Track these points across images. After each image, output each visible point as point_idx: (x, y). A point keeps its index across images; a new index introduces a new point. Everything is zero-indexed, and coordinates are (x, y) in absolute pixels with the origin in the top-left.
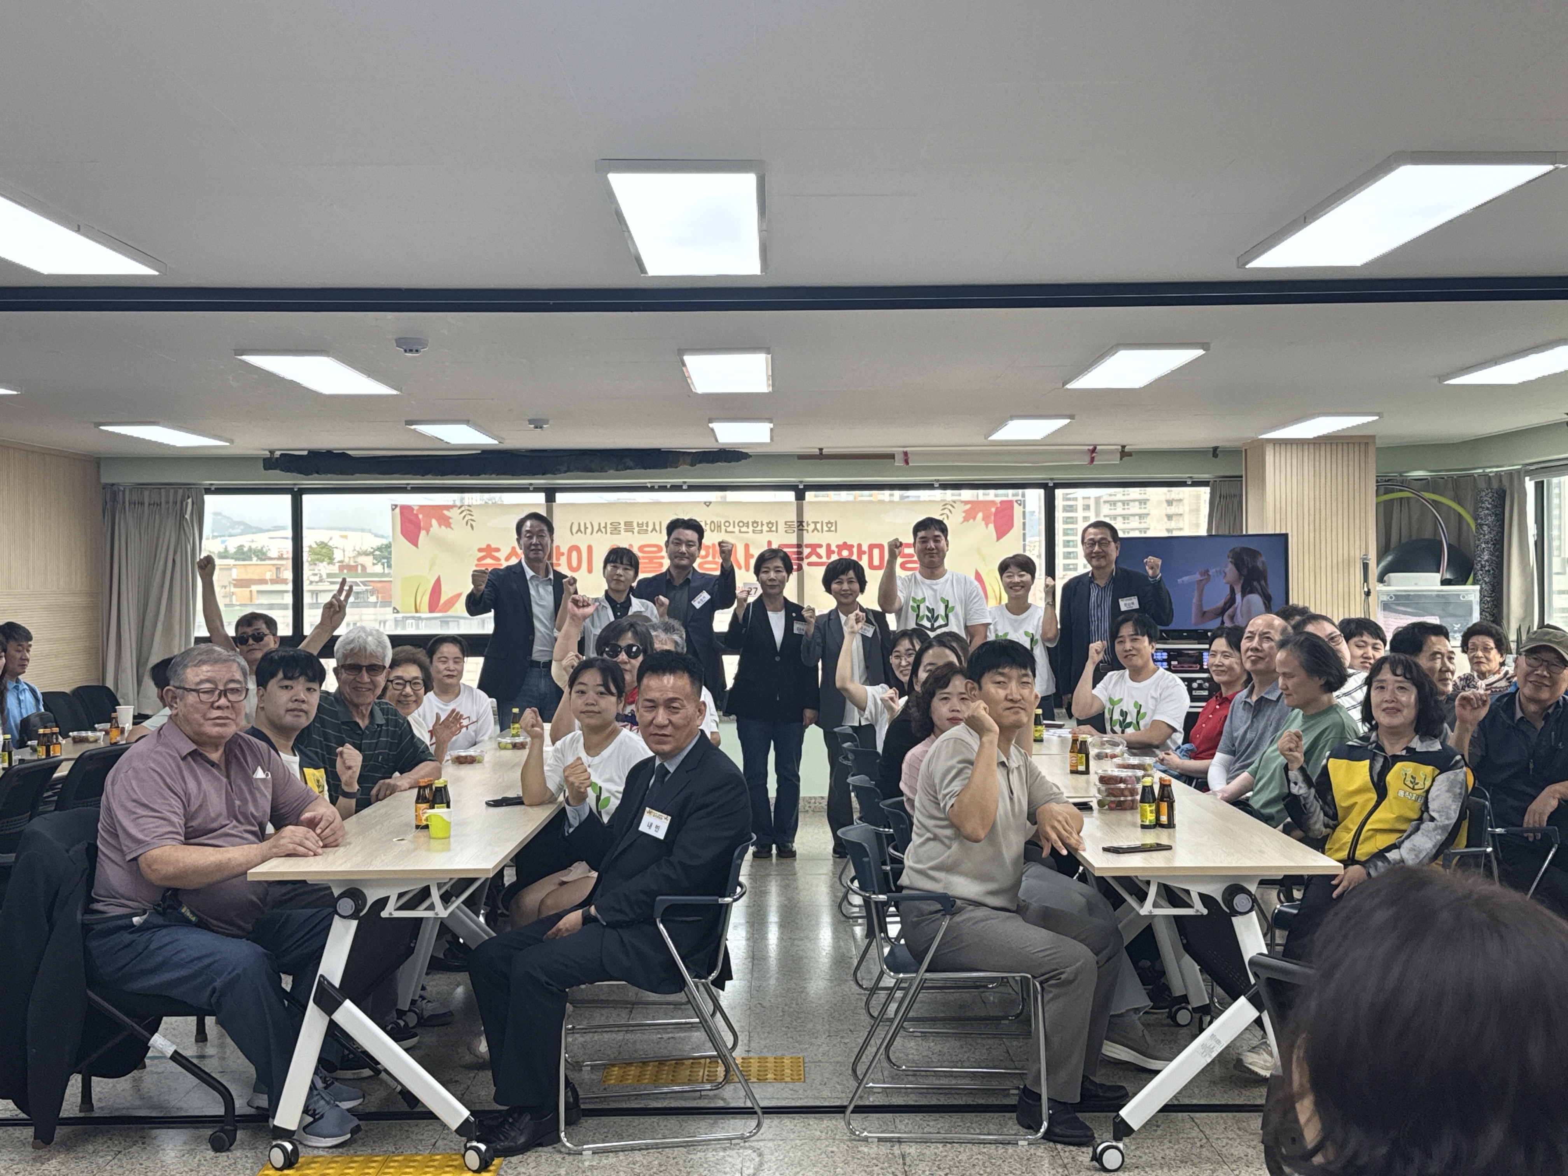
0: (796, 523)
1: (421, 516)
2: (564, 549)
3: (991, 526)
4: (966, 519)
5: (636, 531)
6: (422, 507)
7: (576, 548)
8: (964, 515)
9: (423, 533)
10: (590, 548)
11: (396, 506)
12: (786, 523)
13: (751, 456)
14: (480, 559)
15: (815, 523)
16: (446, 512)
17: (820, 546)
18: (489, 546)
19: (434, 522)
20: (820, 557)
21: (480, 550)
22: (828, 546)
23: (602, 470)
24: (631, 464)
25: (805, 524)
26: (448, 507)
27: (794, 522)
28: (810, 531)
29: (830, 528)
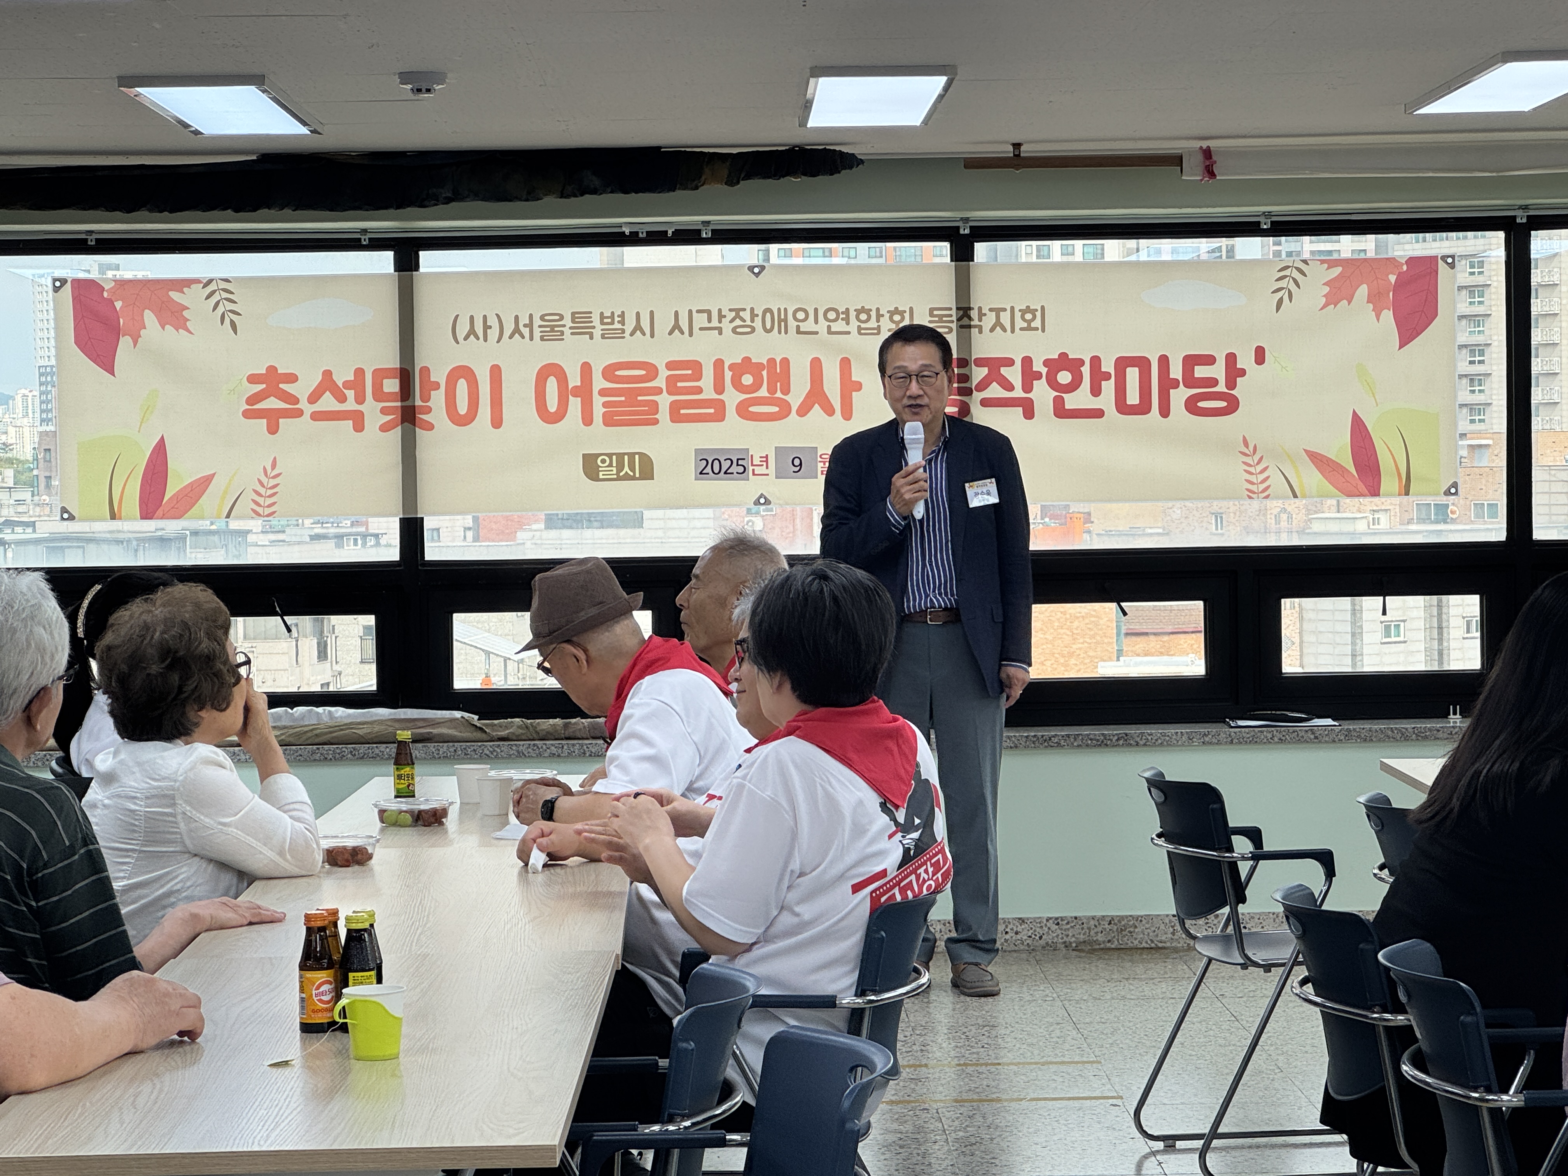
0: (954, 312)
1: (118, 305)
2: (439, 376)
3: (1388, 316)
4: (1332, 300)
5: (597, 333)
6: (122, 284)
7: (464, 372)
8: (1327, 289)
9: (125, 342)
10: (496, 372)
11: (63, 282)
12: (932, 310)
13: (861, 162)
14: (253, 400)
15: (998, 311)
16: (174, 295)
17: (1010, 362)
18: (272, 369)
19: (149, 317)
20: (1010, 387)
21: (253, 379)
22: (1027, 361)
23: (531, 196)
24: (596, 182)
25: (974, 314)
26: (182, 284)
27: (950, 309)
28: (986, 328)
29: (1029, 322)
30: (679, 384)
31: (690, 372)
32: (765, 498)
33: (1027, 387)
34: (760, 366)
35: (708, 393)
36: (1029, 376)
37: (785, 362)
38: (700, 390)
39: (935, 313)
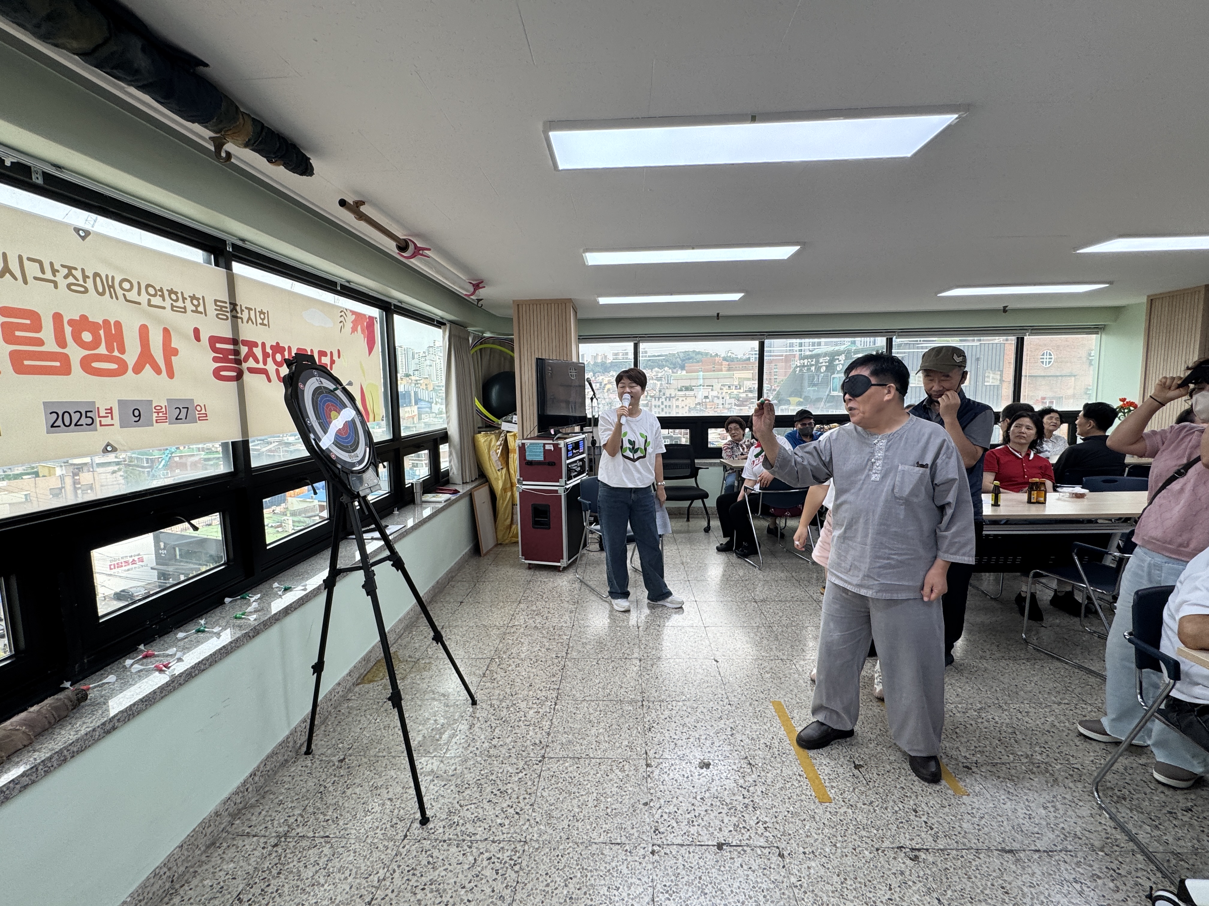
0: (228, 305)
3: (366, 340)
4: (353, 331)
8: (352, 325)
12: (216, 301)
15: (249, 309)
17: (255, 345)
20: (257, 361)
22: (263, 344)
25: (238, 308)
27: (226, 303)
28: (245, 320)
29: (263, 320)
30: (18, 333)
31: (28, 322)
32: (112, 446)
33: (265, 363)
34: (95, 324)
35: (50, 346)
36: (266, 355)
37: (118, 324)
38: (40, 342)
39: (218, 303)
